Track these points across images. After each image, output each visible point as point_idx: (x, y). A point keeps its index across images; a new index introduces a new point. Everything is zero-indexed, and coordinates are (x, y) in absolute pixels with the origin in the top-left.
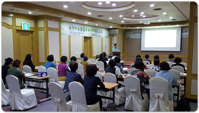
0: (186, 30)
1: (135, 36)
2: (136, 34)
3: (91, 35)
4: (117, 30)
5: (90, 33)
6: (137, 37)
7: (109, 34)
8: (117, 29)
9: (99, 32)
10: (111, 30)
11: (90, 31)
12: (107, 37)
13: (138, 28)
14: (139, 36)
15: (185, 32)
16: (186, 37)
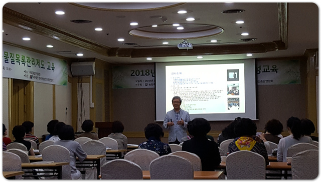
0: (267, 68)
2: (140, 77)
3: (29, 75)
4: (94, 64)
5: (26, 68)
7: (71, 76)
8: (93, 60)
9: (46, 67)
10: (74, 65)
11: (26, 64)
12: (65, 84)
13: (149, 59)
14: (148, 83)
15: (264, 72)
16: (268, 83)
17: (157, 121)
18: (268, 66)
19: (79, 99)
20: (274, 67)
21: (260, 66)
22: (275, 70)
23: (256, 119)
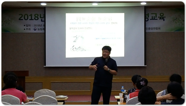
0: (155, 15)
1: (25, 27)
2: (29, 22)
6: (32, 28)
15: (152, 19)
16: (155, 31)
17: (46, 66)
18: (156, 14)
20: (162, 15)
21: (148, 14)
22: (162, 18)
23: (144, 66)
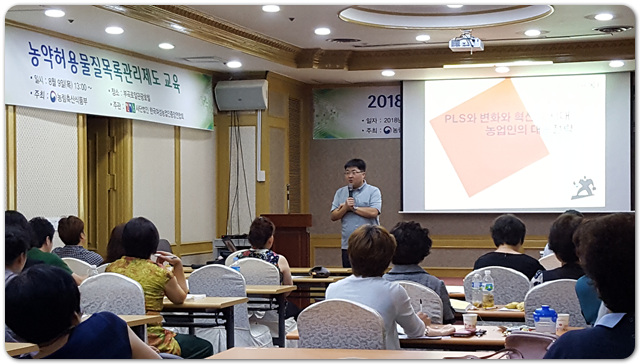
4: (265, 85)
8: (263, 75)
10: (221, 86)
13: (388, 74)
17: (404, 212)
19: (233, 163)
23: (630, 211)
